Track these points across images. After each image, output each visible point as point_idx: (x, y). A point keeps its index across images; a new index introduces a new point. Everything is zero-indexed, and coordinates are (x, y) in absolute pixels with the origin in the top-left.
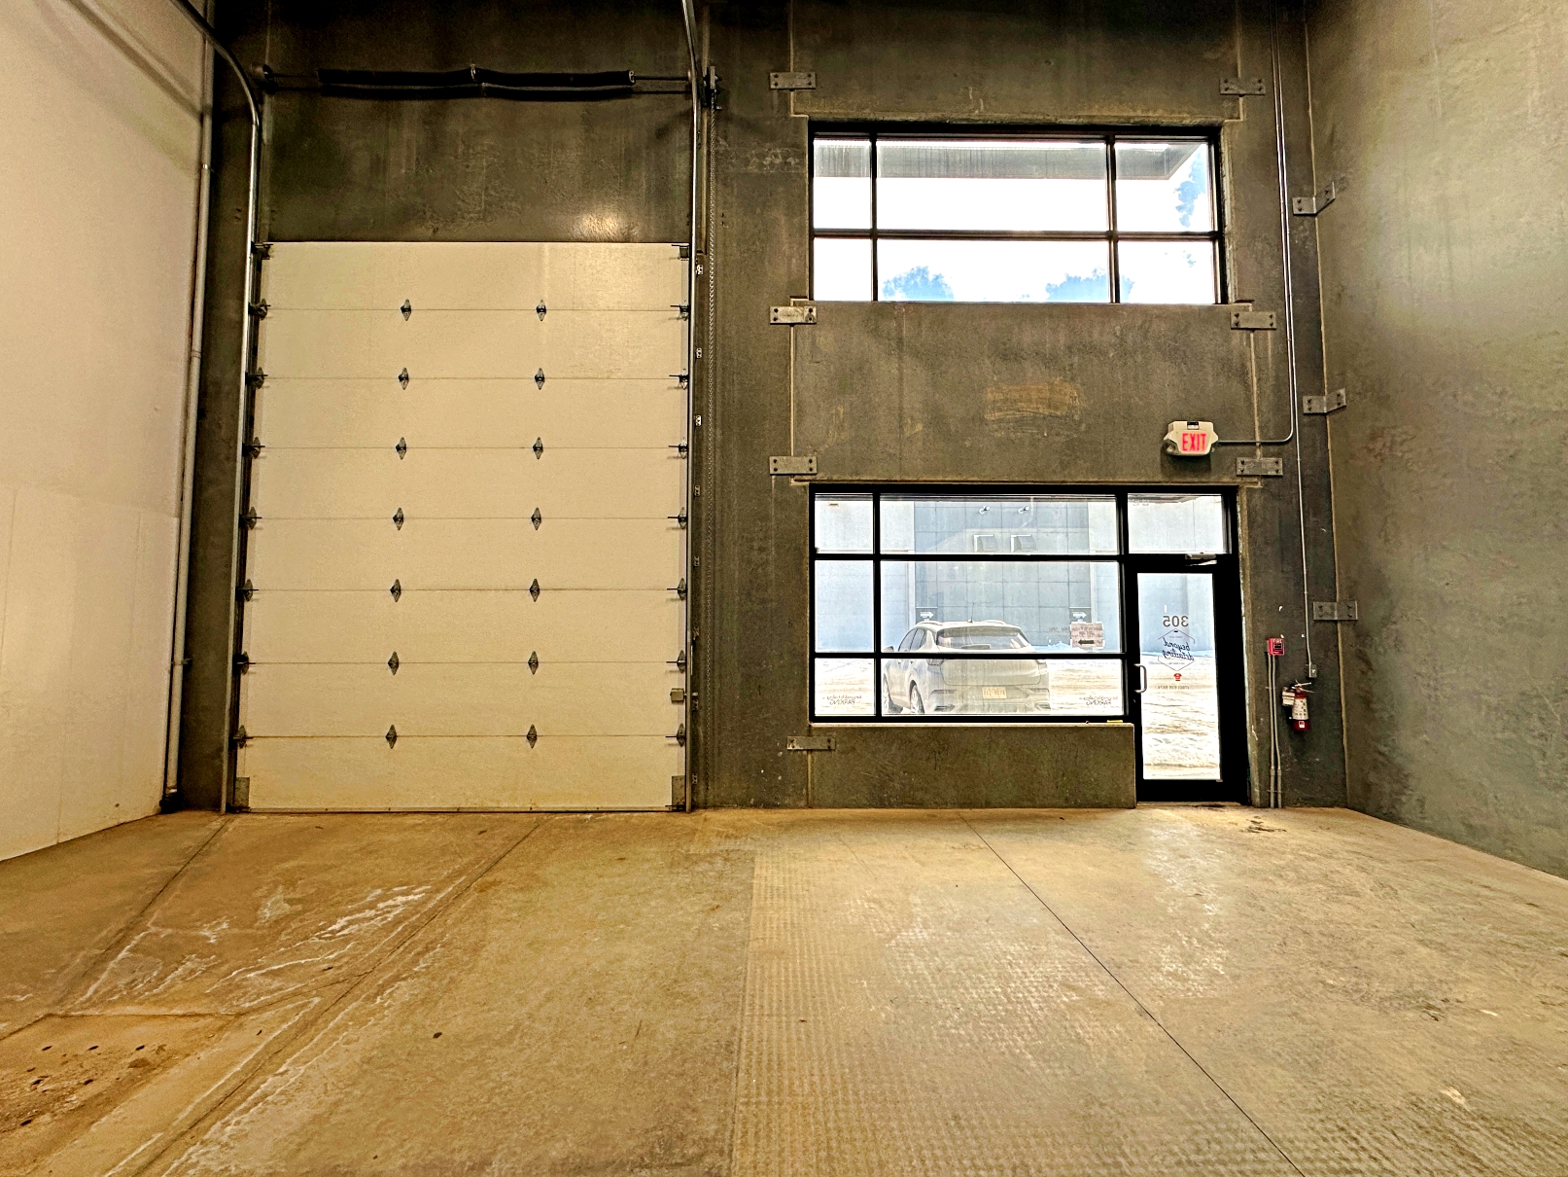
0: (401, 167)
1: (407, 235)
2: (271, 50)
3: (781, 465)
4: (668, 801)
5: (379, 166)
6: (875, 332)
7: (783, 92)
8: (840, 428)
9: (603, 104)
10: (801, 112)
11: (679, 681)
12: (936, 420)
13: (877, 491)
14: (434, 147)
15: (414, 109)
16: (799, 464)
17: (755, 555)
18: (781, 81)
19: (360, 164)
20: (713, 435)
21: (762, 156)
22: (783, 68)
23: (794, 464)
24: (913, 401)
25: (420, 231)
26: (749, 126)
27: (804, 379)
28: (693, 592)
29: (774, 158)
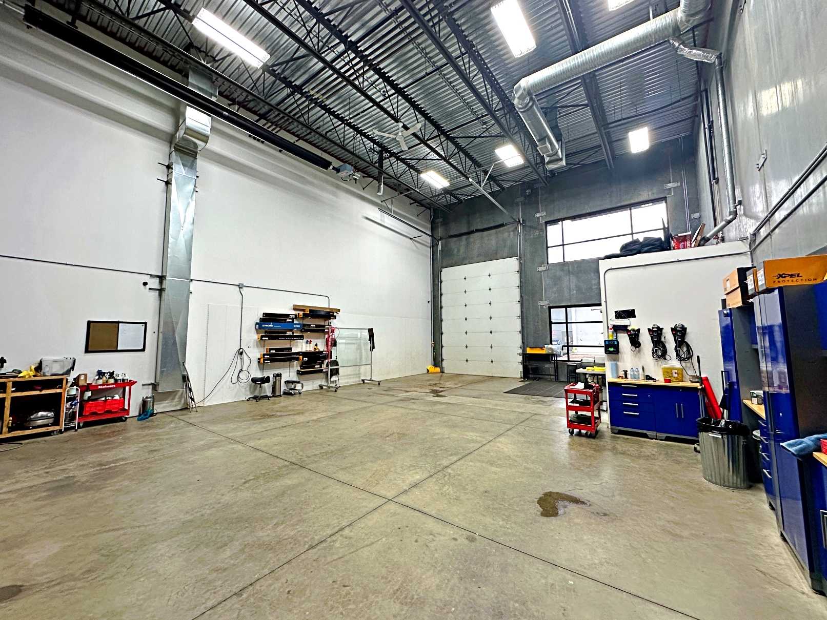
0: (462, 250)
1: (464, 263)
2: (440, 232)
3: (541, 303)
4: (519, 376)
5: (459, 250)
6: (563, 270)
7: (538, 218)
8: (555, 293)
9: (499, 229)
10: (542, 221)
11: (521, 351)
12: (579, 289)
13: (566, 307)
14: (468, 244)
15: (464, 237)
16: (546, 303)
17: (536, 324)
18: (538, 215)
19: (456, 251)
20: (525, 297)
21: (534, 233)
22: (538, 212)
23: (545, 303)
24: (573, 286)
25: (467, 262)
26: (530, 227)
27: (546, 282)
28: (522, 332)
29: (537, 233)
